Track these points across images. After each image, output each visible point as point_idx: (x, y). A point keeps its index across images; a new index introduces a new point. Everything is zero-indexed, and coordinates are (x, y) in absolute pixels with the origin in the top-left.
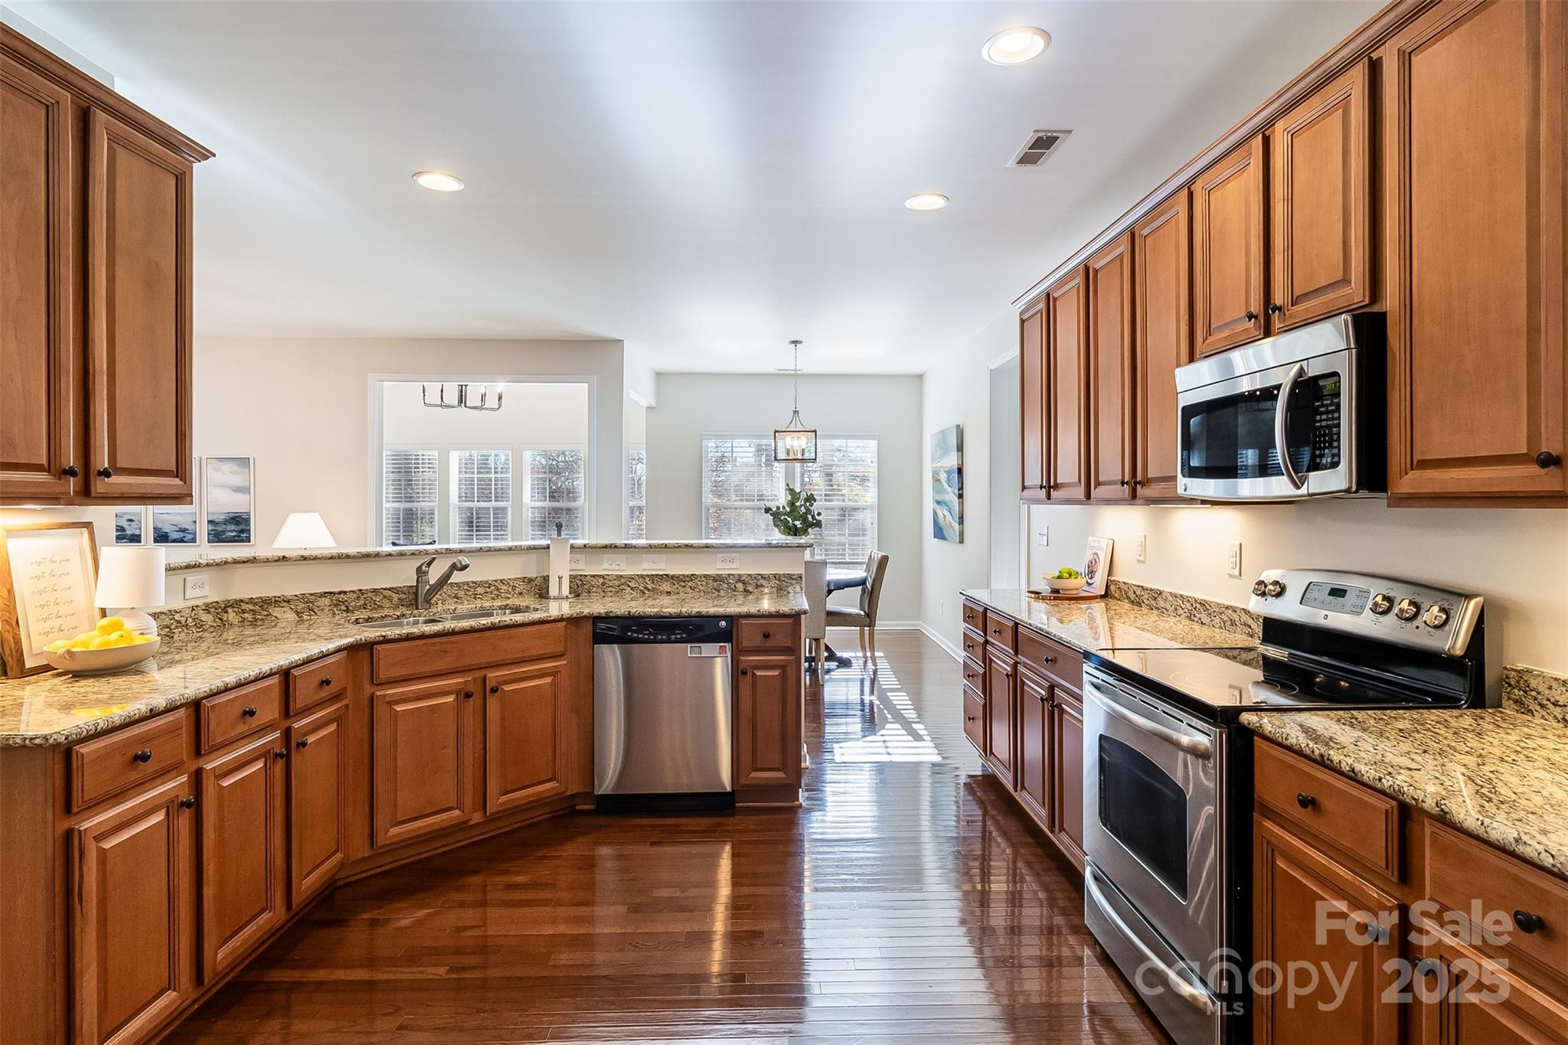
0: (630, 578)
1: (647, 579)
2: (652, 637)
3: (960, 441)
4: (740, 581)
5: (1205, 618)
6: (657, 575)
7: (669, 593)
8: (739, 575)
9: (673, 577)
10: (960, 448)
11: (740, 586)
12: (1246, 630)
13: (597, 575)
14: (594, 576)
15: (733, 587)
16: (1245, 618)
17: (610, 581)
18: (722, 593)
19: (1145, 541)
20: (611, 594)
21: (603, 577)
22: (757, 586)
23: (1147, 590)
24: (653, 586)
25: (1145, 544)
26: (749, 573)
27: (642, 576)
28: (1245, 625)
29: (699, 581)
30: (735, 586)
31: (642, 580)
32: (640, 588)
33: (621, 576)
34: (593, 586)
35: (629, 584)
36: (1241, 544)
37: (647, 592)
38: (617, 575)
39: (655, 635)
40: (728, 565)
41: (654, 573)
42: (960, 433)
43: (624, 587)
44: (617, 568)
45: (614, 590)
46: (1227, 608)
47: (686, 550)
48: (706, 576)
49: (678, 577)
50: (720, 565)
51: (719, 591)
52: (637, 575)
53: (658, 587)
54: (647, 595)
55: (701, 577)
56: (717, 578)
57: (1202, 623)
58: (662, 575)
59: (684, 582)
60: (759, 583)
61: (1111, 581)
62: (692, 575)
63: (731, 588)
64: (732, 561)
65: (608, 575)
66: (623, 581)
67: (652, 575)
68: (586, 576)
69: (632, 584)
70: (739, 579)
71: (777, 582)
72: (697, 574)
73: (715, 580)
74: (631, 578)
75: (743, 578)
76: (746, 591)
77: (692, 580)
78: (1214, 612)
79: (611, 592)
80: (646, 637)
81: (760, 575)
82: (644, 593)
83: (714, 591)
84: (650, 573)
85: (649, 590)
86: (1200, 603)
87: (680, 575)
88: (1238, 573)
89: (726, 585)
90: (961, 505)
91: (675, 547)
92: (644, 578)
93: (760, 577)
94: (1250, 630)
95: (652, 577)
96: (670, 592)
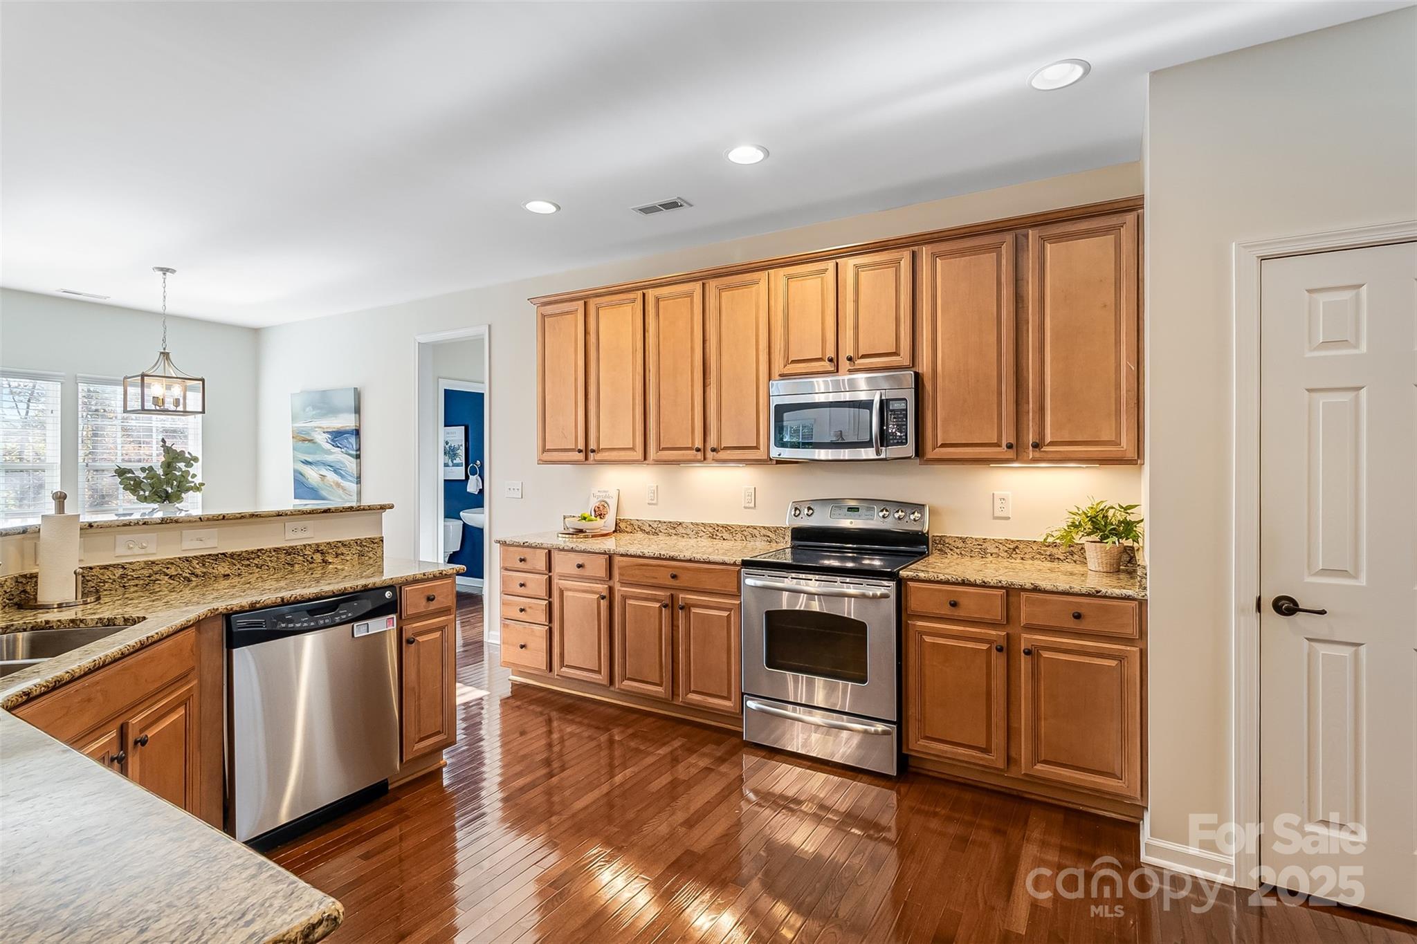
0: (168, 563)
1: (195, 562)
2: (312, 624)
3: (357, 403)
4: (318, 551)
5: (726, 535)
6: (210, 555)
7: (226, 576)
8: (316, 544)
9: (232, 555)
10: (358, 411)
11: (318, 557)
12: (765, 539)
13: (110, 566)
14: (106, 567)
15: (309, 559)
16: (763, 532)
17: (134, 570)
18: (297, 567)
19: (657, 490)
20: (136, 588)
21: (123, 567)
22: (337, 555)
23: (665, 523)
24: (205, 570)
25: (657, 492)
26: (328, 541)
27: (187, 559)
28: (764, 536)
29: (268, 556)
30: (312, 558)
31: (186, 564)
32: (184, 575)
33: (153, 563)
34: (105, 582)
35: (168, 571)
36: (755, 489)
37: (193, 579)
38: (146, 563)
39: (316, 621)
40: (300, 535)
41: (204, 554)
42: (358, 395)
43: (157, 576)
44: (143, 551)
45: (142, 582)
46: (748, 527)
47: (251, 520)
48: (276, 550)
49: (239, 555)
50: (290, 535)
51: (292, 565)
52: (179, 558)
53: (211, 570)
54: (194, 584)
55: (270, 551)
56: (290, 551)
57: (724, 539)
58: (217, 555)
59: (248, 559)
60: (339, 552)
61: (620, 520)
62: (258, 550)
63: (308, 560)
64: (304, 529)
65: (130, 563)
66: (156, 568)
67: (202, 556)
68: (91, 568)
69: (172, 571)
70: (318, 549)
71: (359, 548)
72: (265, 548)
73: (288, 553)
74: (171, 563)
75: (322, 548)
76: (324, 561)
77: (259, 557)
78: (736, 531)
79: (137, 585)
80: (305, 624)
81: (340, 542)
82: (189, 580)
83: (287, 566)
84: (198, 553)
85: (197, 576)
86: (723, 527)
87: (242, 552)
88: (753, 506)
89: (301, 558)
90: (359, 465)
91: (237, 518)
92: (191, 562)
93: (340, 544)
94: (769, 539)
95: (202, 559)
96: (229, 575)
